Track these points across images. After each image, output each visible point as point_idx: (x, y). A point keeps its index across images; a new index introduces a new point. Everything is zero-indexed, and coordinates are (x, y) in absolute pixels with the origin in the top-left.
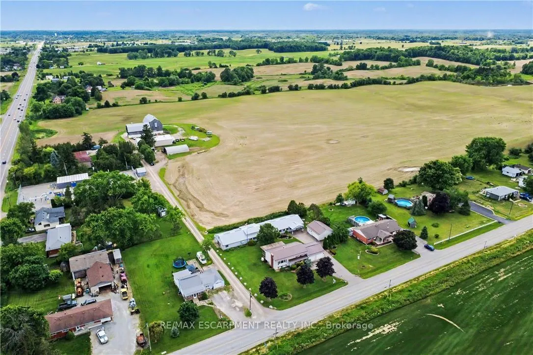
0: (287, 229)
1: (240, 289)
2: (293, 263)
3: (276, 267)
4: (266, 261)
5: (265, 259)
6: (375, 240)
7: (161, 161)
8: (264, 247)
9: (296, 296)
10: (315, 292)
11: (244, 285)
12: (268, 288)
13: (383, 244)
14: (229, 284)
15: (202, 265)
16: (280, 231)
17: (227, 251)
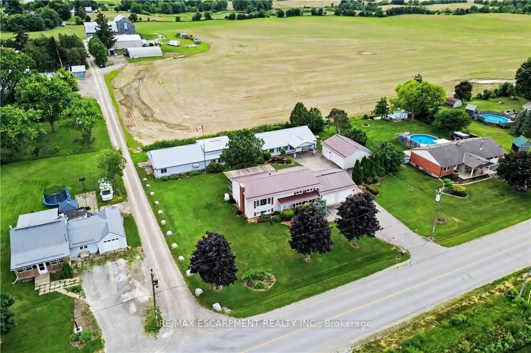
0: (286, 148)
1: (159, 255)
2: (287, 205)
3: (251, 212)
4: (232, 201)
5: (231, 197)
6: (456, 171)
7: (116, 63)
8: (231, 174)
9: (284, 280)
10: (330, 274)
11: (170, 248)
12: (210, 262)
13: (473, 179)
14: (139, 244)
15: (101, 203)
16: (272, 150)
17: (164, 180)
